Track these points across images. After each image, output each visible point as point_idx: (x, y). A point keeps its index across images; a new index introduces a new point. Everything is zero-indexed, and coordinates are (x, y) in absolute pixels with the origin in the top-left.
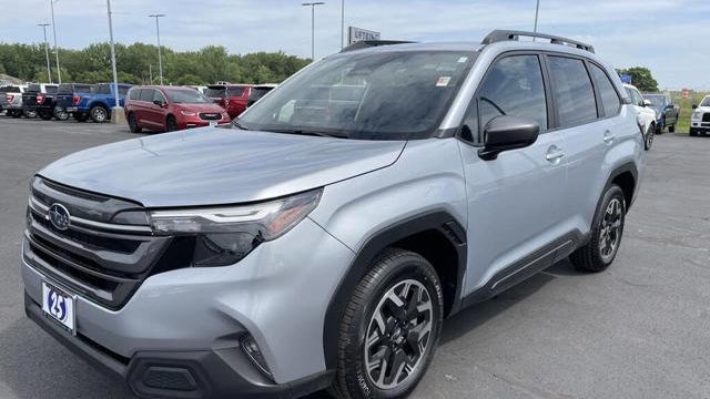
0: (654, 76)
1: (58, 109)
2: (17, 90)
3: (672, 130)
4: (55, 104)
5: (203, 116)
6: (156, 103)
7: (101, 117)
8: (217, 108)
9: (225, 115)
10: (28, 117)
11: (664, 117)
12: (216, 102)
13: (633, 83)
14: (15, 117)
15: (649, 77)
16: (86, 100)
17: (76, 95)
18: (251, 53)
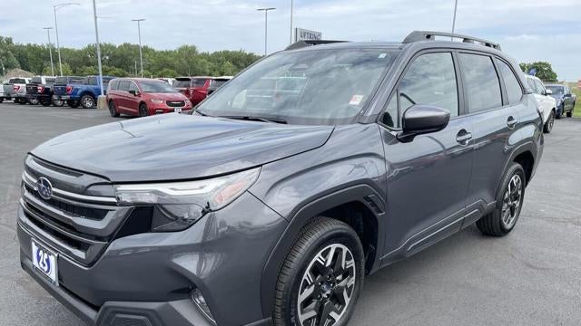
0: (554, 70)
1: (55, 97)
2: (23, 82)
3: (569, 115)
4: (52, 93)
5: (169, 103)
6: (130, 92)
7: (89, 104)
8: (181, 96)
9: (188, 103)
10: (31, 104)
11: (563, 104)
12: (181, 91)
13: (536, 76)
14: (21, 104)
15: (550, 70)
16: (78, 89)
17: (69, 86)
18: (218, 50)
